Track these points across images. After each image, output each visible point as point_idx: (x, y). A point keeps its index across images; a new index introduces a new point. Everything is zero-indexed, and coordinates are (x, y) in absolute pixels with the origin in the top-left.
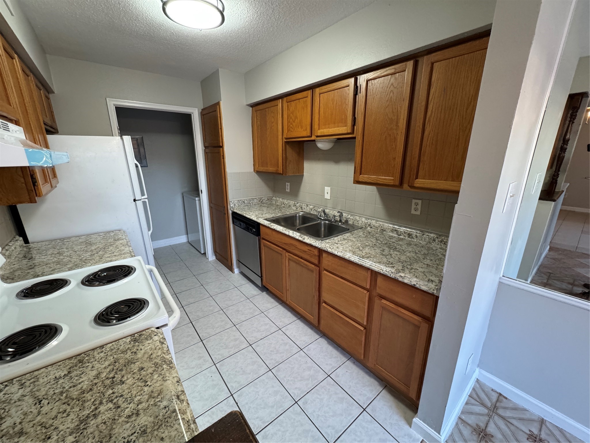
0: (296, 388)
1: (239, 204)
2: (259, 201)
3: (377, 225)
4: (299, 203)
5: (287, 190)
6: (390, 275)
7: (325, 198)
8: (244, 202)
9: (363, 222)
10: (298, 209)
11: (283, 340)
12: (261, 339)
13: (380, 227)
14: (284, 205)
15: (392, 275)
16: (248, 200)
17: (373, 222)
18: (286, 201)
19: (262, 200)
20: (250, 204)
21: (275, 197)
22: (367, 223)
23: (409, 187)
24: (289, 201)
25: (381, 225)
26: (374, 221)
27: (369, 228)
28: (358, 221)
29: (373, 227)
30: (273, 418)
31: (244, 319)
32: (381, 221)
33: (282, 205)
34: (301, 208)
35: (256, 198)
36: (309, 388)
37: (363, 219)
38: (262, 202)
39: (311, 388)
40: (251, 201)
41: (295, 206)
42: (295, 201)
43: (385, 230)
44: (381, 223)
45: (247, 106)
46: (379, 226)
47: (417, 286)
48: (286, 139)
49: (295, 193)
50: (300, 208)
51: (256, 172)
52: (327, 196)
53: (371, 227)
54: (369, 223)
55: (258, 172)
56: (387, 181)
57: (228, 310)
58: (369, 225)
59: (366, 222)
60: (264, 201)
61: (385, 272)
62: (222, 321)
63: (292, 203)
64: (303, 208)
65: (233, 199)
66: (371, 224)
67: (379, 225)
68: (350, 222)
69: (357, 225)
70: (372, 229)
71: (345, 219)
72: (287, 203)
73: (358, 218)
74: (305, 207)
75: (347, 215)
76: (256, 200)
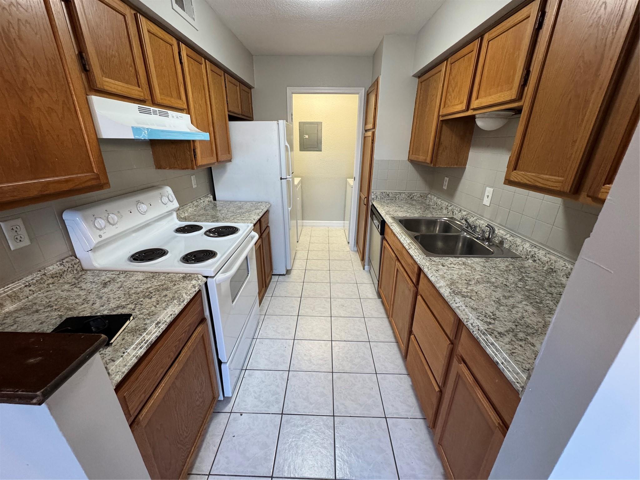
0: (343, 404)
1: (382, 196)
2: (408, 197)
3: (545, 259)
4: (452, 206)
5: (444, 187)
6: (473, 331)
7: (483, 204)
8: (388, 195)
9: (524, 250)
10: (449, 214)
11: (364, 354)
12: (345, 341)
13: (549, 263)
14: (437, 205)
15: (475, 333)
16: (394, 193)
17: (541, 254)
18: (439, 202)
19: (412, 196)
20: (396, 198)
21: (431, 195)
22: (530, 252)
23: (590, 199)
24: (443, 202)
25: (552, 261)
26: (544, 252)
27: (530, 261)
28: (517, 246)
29: (538, 261)
30: (305, 412)
31: (343, 316)
32: (554, 255)
33: (434, 205)
34: (453, 212)
35: (405, 193)
36: (355, 413)
37: (527, 246)
38: (411, 198)
39: (357, 414)
40: (398, 196)
41: (447, 209)
42: (449, 203)
43: (555, 272)
44: (553, 258)
45: (414, 78)
46: (547, 262)
47: (501, 366)
48: (443, 116)
49: (451, 192)
50: (451, 213)
51: (410, 160)
52: (487, 201)
53: (535, 261)
54: (533, 253)
55: (411, 161)
56: (552, 184)
57: (335, 301)
58: (532, 256)
59: (529, 250)
60: (415, 198)
61: (470, 325)
62: (324, 308)
63: (445, 204)
64: (455, 213)
65: (376, 190)
66: (536, 256)
67: (549, 260)
68: (506, 246)
69: (514, 251)
70: (535, 264)
71: (500, 239)
72: (440, 203)
73: (519, 241)
74: (457, 212)
75: (505, 233)
76: (404, 194)
